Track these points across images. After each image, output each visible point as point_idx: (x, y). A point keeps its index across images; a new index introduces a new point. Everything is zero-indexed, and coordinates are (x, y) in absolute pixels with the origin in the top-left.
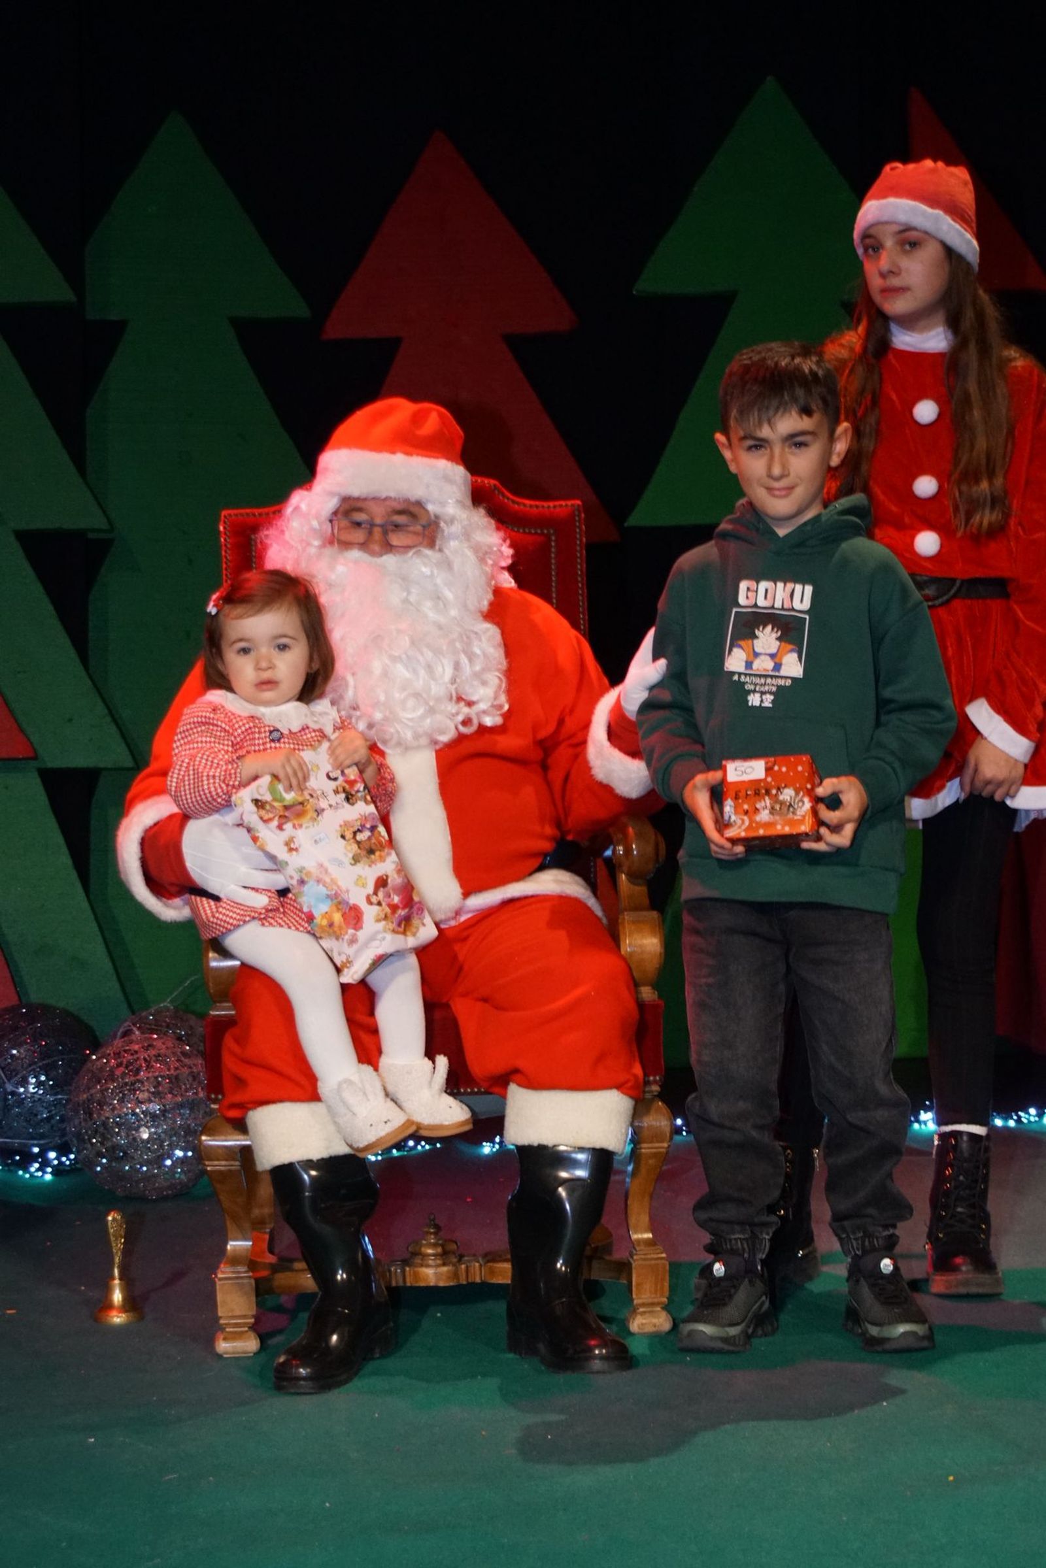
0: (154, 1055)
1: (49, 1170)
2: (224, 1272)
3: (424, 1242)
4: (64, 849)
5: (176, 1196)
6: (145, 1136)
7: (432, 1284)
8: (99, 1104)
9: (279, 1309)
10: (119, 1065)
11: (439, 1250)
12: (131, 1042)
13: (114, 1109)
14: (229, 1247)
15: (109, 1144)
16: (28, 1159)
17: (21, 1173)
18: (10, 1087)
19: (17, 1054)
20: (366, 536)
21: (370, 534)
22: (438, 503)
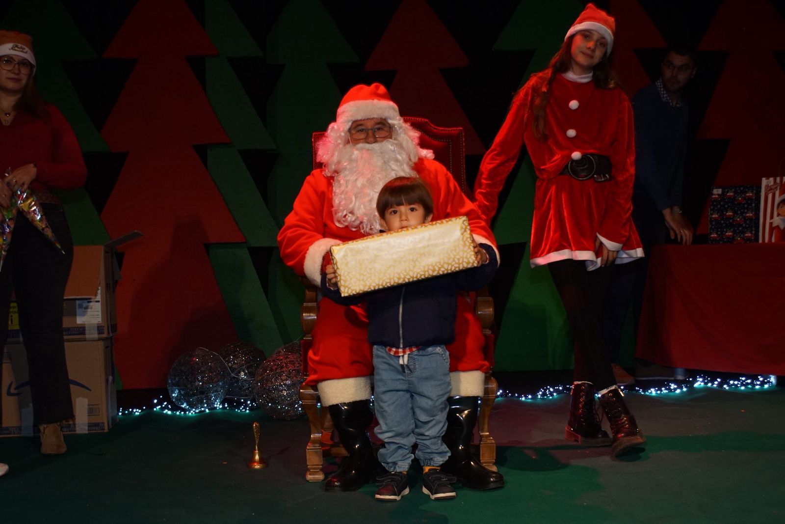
0: (289, 361)
1: (248, 408)
2: (310, 446)
5: (298, 419)
6: (285, 394)
8: (266, 380)
9: (334, 464)
10: (275, 365)
12: (280, 356)
13: (272, 383)
14: (312, 436)
15: (270, 397)
16: (239, 404)
17: (236, 410)
18: (233, 375)
19: (236, 362)
20: (366, 135)
21: (368, 134)
22: (393, 119)
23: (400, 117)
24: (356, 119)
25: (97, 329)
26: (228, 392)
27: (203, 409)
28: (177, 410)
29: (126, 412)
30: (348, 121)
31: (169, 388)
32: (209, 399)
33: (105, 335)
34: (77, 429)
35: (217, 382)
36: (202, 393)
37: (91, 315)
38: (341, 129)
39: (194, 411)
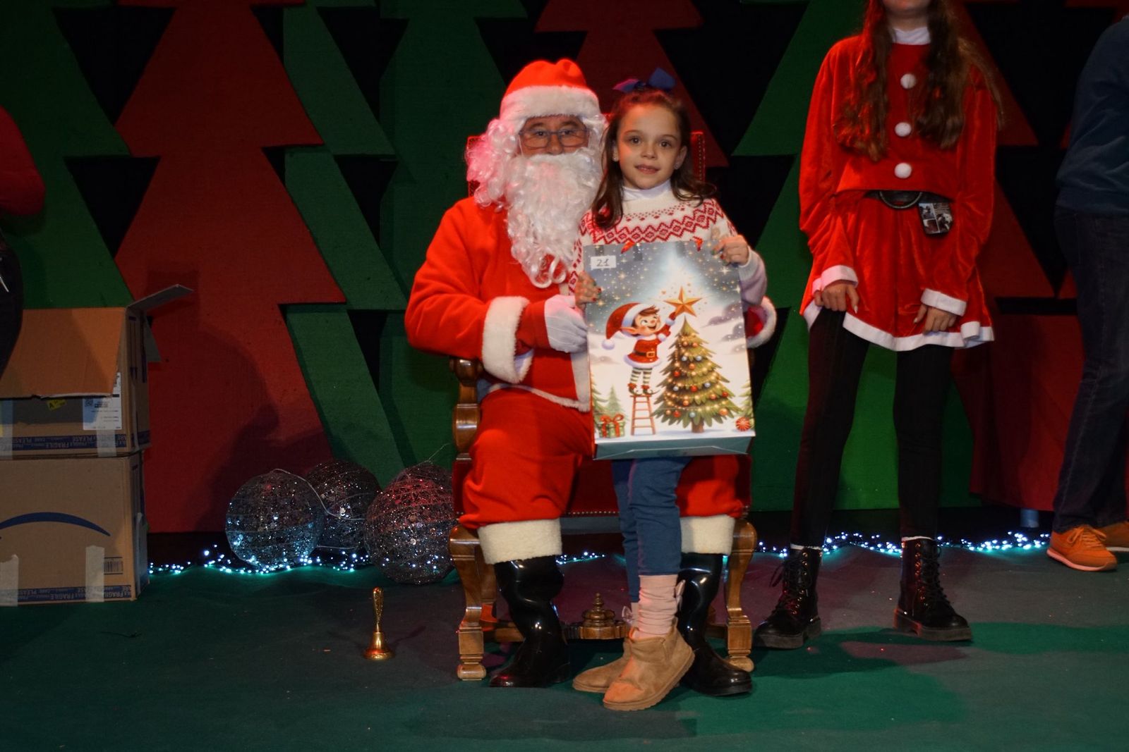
0: (420, 492)
1: (352, 565)
2: (464, 626)
3: (593, 611)
4: (364, 363)
5: (433, 583)
6: (414, 544)
7: (597, 638)
8: (384, 523)
9: (499, 653)
10: (398, 498)
11: (603, 616)
12: (405, 483)
13: (393, 526)
14: (467, 610)
15: (391, 549)
16: (339, 558)
17: (334, 568)
18: (328, 512)
19: (333, 492)
20: (547, 141)
21: (550, 140)
22: (591, 116)
23: (601, 115)
24: (534, 115)
25: (114, 439)
26: (321, 540)
27: (281, 566)
28: (240, 567)
29: (160, 569)
30: (520, 118)
31: (227, 533)
32: (291, 549)
33: (127, 449)
34: (87, 595)
35: (304, 523)
36: (280, 540)
37: (105, 417)
38: (510, 130)
39: (268, 569)
